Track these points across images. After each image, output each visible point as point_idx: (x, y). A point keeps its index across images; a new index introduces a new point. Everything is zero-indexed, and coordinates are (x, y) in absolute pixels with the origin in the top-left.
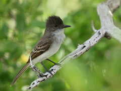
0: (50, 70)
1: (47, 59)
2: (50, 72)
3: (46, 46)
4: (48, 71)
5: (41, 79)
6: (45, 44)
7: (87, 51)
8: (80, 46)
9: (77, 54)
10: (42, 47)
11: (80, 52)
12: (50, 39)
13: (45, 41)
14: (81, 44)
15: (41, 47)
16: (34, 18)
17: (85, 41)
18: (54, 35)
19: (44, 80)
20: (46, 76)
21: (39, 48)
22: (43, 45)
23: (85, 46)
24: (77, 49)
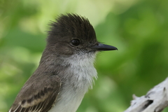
3: (44, 98)
6: (42, 93)
8: (138, 101)
10: (33, 103)
12: (55, 78)
13: (39, 86)
15: (30, 101)
16: (14, 24)
18: (68, 66)
22: (37, 97)
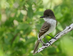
0: (50, 41)
1: (48, 35)
2: (49, 43)
3: (47, 28)
4: (48, 42)
5: (44, 47)
7: (71, 30)
8: (67, 28)
9: (66, 32)
10: (45, 29)
11: (67, 31)
13: (46, 25)
14: (68, 26)
15: (44, 29)
17: (70, 24)
19: (46, 47)
20: (47, 45)
21: (43, 29)
22: (45, 28)
23: (70, 28)
24: (66, 29)
